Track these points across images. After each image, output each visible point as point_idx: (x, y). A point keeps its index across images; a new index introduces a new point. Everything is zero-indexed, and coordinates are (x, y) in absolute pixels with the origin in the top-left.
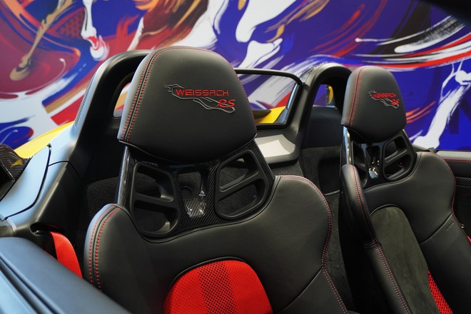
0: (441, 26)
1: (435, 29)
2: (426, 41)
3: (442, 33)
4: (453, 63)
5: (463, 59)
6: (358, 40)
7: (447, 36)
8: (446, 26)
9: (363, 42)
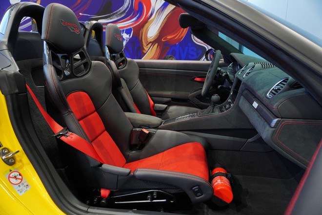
0: (116, 13)
1: (114, 14)
2: (111, 19)
3: (117, 16)
4: (122, 30)
5: (125, 29)
6: (81, 14)
7: (119, 18)
8: (118, 13)
9: (83, 15)
